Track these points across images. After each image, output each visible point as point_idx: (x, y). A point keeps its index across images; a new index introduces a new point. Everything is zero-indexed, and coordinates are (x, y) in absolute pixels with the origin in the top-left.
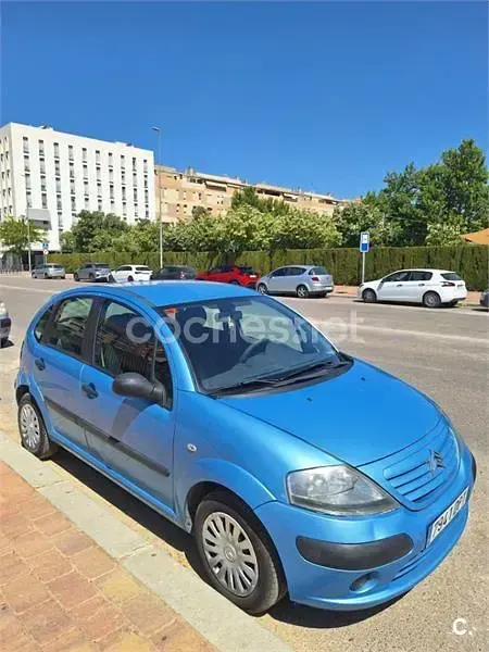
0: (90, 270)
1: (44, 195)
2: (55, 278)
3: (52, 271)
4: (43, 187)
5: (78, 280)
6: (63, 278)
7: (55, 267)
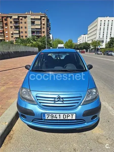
0: (107, 52)
1: (103, 34)
2: (100, 54)
3: (99, 53)
4: (103, 32)
5: (104, 55)
6: (102, 54)
7: (100, 51)
